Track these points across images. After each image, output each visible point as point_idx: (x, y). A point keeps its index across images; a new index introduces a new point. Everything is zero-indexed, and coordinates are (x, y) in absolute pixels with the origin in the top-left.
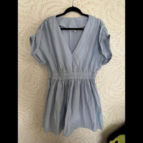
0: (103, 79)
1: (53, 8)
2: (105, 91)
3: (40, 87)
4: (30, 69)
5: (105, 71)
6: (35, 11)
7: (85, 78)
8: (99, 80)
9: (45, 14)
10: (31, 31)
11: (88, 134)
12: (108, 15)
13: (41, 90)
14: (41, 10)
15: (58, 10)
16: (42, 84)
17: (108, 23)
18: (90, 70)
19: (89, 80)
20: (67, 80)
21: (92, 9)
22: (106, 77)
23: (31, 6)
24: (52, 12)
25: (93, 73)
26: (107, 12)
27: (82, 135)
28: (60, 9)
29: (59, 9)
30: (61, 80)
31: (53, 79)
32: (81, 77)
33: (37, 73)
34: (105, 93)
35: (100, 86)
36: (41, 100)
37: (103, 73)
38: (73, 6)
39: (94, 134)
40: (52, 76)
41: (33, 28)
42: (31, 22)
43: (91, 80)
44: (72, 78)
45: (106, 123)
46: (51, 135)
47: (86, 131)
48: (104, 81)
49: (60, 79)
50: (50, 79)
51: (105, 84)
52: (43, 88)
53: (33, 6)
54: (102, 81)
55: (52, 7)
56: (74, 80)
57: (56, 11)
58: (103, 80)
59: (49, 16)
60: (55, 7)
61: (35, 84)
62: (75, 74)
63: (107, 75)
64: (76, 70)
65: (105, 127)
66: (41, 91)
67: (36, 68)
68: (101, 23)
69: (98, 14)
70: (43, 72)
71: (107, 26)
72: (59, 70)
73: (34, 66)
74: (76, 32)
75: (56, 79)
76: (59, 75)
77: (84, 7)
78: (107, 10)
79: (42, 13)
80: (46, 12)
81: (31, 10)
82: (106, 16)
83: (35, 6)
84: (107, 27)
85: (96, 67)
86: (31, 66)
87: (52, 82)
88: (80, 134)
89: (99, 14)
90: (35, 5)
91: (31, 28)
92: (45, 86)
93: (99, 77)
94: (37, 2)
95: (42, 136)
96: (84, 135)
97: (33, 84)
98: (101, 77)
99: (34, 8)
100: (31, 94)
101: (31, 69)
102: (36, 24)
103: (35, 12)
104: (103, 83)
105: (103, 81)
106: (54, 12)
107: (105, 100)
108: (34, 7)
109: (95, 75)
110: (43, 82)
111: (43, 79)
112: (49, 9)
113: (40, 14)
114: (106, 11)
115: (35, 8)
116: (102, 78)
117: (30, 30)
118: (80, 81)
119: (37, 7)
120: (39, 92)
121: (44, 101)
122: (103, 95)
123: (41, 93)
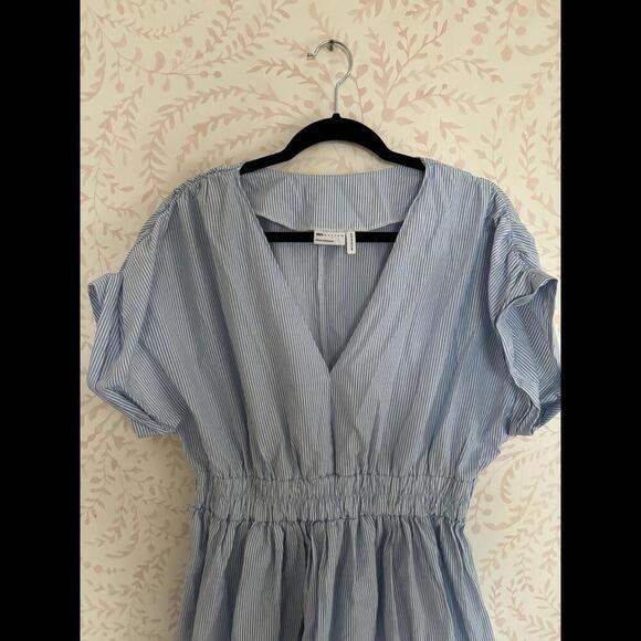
0: (512, 506)
1: (226, 123)
2: (527, 573)
3: (151, 548)
4: (95, 449)
5: (524, 460)
6: (125, 140)
7: (405, 512)
8: (487, 512)
9: (181, 159)
10: (106, 248)
12: (533, 158)
13: (157, 566)
14: (158, 134)
15: (251, 136)
16: (164, 534)
17: (534, 198)
18: (437, 465)
19: (428, 522)
20: (299, 521)
21: (442, 125)
22: (530, 498)
23: (105, 113)
24: (221, 147)
25: (454, 481)
26: (527, 141)
28: (262, 131)
29: (255, 130)
30: (267, 523)
31: (221, 512)
32: (382, 502)
33: (135, 470)
34: (527, 588)
35: (498, 548)
36: (159, 620)
37: (510, 473)
38: (336, 116)
40: (213, 498)
41: (116, 233)
42: (103, 200)
43: (440, 522)
44: (329, 509)
48: (519, 517)
49: (260, 517)
50: (205, 513)
51: (526, 534)
52: (166, 555)
53: (113, 115)
54: (509, 522)
55: (222, 121)
56: (341, 522)
57: (240, 142)
58: (516, 514)
59: (200, 165)
60: (234, 120)
61: (120, 536)
62: (348, 491)
63: (536, 485)
64: (354, 463)
66: (156, 576)
67: (130, 443)
68: (494, 205)
69: (477, 151)
70: (168, 465)
71: (532, 217)
72: (256, 465)
73: (117, 434)
74: (354, 252)
75: (237, 516)
76: (256, 489)
77: (397, 115)
78: (531, 130)
79: (163, 153)
80: (186, 149)
81: (104, 137)
82: (520, 161)
83: (126, 113)
84: (532, 223)
85: (472, 445)
86: (102, 435)
87: (213, 531)
89: (482, 155)
90: (125, 107)
91: (105, 234)
92: (178, 544)
93: (489, 498)
94: (134, 93)
97: (111, 534)
98: (503, 497)
99: (118, 125)
100: (101, 588)
101: (103, 450)
102: (131, 212)
103: (124, 147)
104: (513, 531)
105: (514, 520)
106: (233, 144)
107: (526, 624)
108: (122, 120)
109: (465, 495)
110: (167, 522)
111: (167, 507)
112: (201, 128)
113: (150, 156)
114: (525, 136)
115: (128, 126)
116: (509, 502)
117: (97, 243)
118: (380, 526)
119: (133, 118)
120: (143, 580)
121: (170, 628)
122: (513, 599)
123: (156, 581)
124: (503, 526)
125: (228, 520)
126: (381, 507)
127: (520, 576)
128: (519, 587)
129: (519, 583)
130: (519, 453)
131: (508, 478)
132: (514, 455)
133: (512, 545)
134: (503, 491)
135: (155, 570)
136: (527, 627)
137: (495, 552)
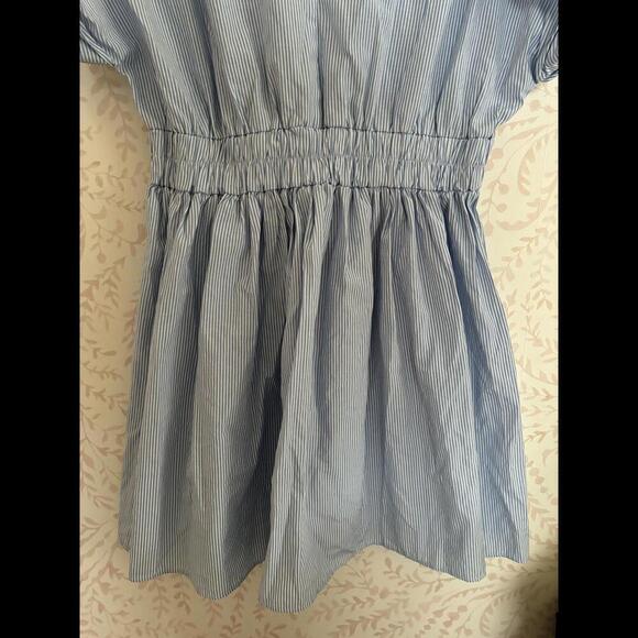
0: (530, 199)
2: (544, 286)
3: (101, 258)
7: (408, 183)
8: (501, 208)
11: (429, 591)
13: (108, 281)
16: (116, 239)
18: (446, 125)
19: (436, 196)
20: (279, 191)
27: (391, 598)
30: (240, 196)
31: (183, 183)
32: (380, 167)
34: (545, 304)
36: (112, 353)
37: (530, 155)
39: (465, 593)
40: (174, 166)
43: (450, 196)
44: (317, 171)
45: (545, 515)
46: (180, 605)
47: (415, 574)
48: (538, 214)
49: (231, 186)
50: (164, 188)
51: (546, 236)
52: (119, 267)
56: (332, 189)
58: (534, 210)
62: (339, 147)
64: (346, 114)
65: (543, 540)
66: (110, 294)
70: (118, 146)
72: (226, 118)
75: (203, 186)
76: (225, 153)
87: (174, 208)
88: (373, 591)
92: (134, 252)
93: (504, 189)
95: (122, 613)
96: (403, 597)
98: (521, 188)
104: (529, 232)
105: (532, 217)
107: (543, 350)
109: (479, 157)
110: (120, 227)
111: (119, 204)
116: (526, 193)
120: (92, 300)
121: (126, 364)
122: (528, 319)
123: (109, 302)
124: (520, 225)
125: (192, 193)
126: (379, 176)
127: (537, 289)
128: (535, 303)
129: (534, 299)
130: (541, 128)
131: (528, 162)
132: (535, 132)
133: (529, 250)
134: (521, 179)
135: (106, 285)
136: (542, 355)
137: (508, 259)
